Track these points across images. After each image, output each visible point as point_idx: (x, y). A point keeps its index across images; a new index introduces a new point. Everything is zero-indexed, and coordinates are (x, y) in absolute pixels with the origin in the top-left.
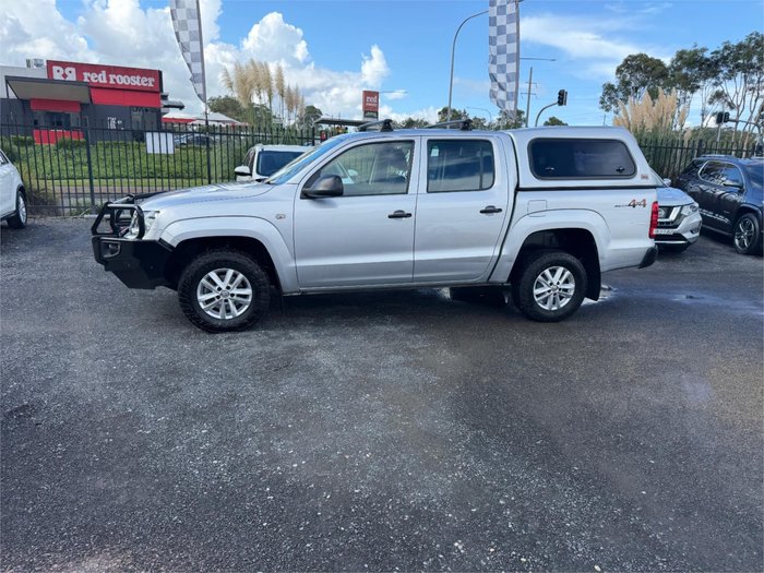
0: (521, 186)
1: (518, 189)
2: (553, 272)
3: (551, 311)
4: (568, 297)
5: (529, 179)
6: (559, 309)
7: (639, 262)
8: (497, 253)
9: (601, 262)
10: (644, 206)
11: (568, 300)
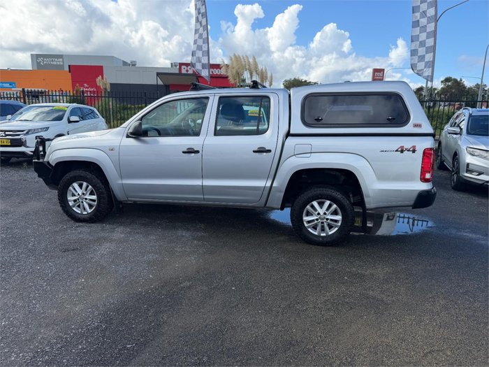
0: (292, 132)
1: (288, 134)
2: (321, 204)
3: (319, 236)
4: (336, 227)
5: (298, 127)
6: (328, 236)
7: (412, 202)
8: (269, 184)
9: (366, 199)
10: (414, 151)
11: (336, 229)
